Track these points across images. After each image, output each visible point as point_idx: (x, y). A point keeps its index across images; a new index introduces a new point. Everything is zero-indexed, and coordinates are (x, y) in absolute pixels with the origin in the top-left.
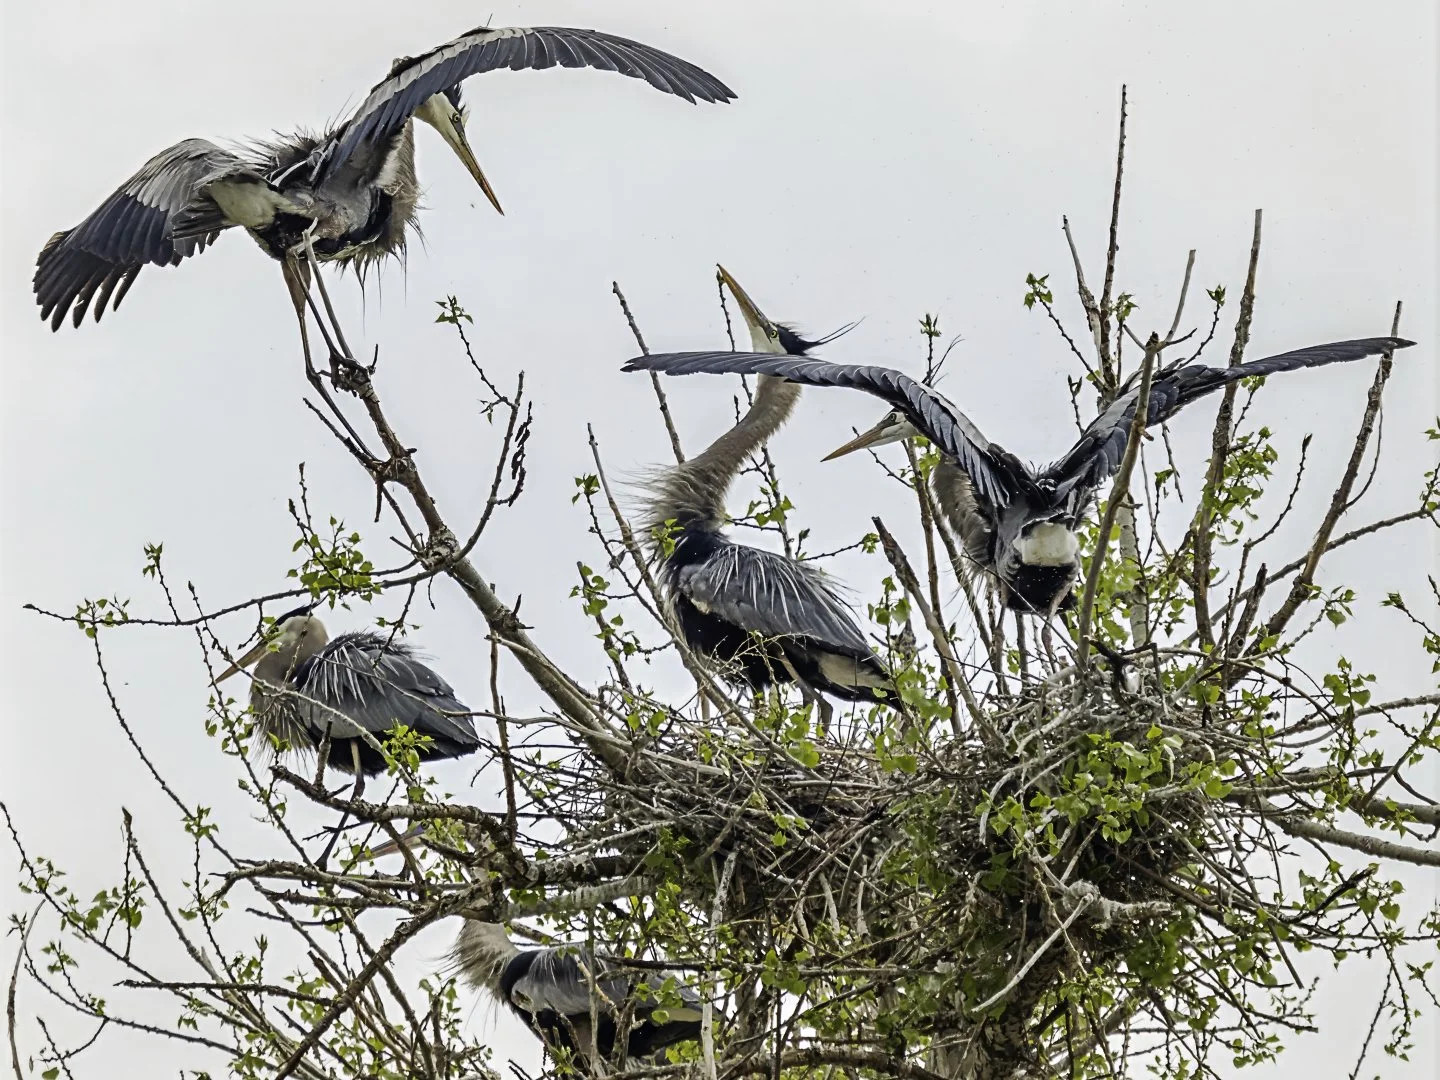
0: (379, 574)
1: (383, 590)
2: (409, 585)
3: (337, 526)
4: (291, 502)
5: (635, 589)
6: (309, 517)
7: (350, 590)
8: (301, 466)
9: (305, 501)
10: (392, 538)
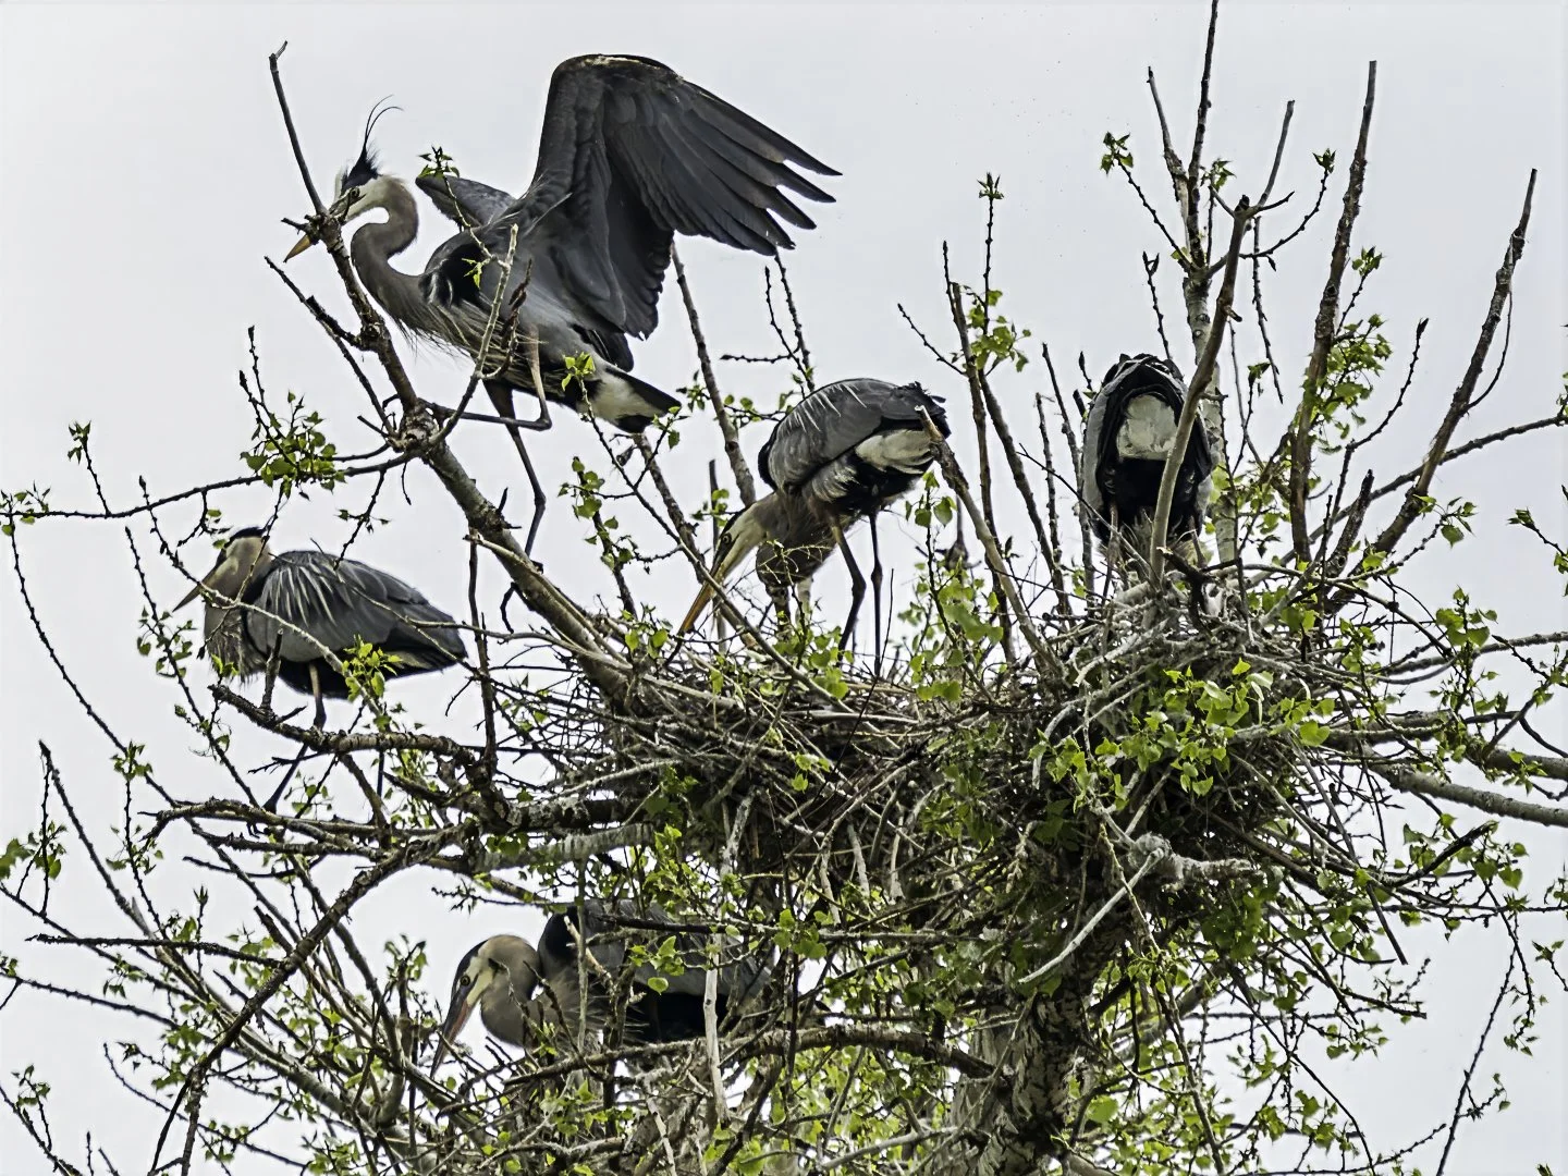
0: (343, 460)
1: (347, 478)
3: (295, 403)
4: (242, 375)
5: (635, 487)
6: (262, 391)
7: (309, 476)
8: (251, 331)
9: (256, 372)
10: (360, 418)
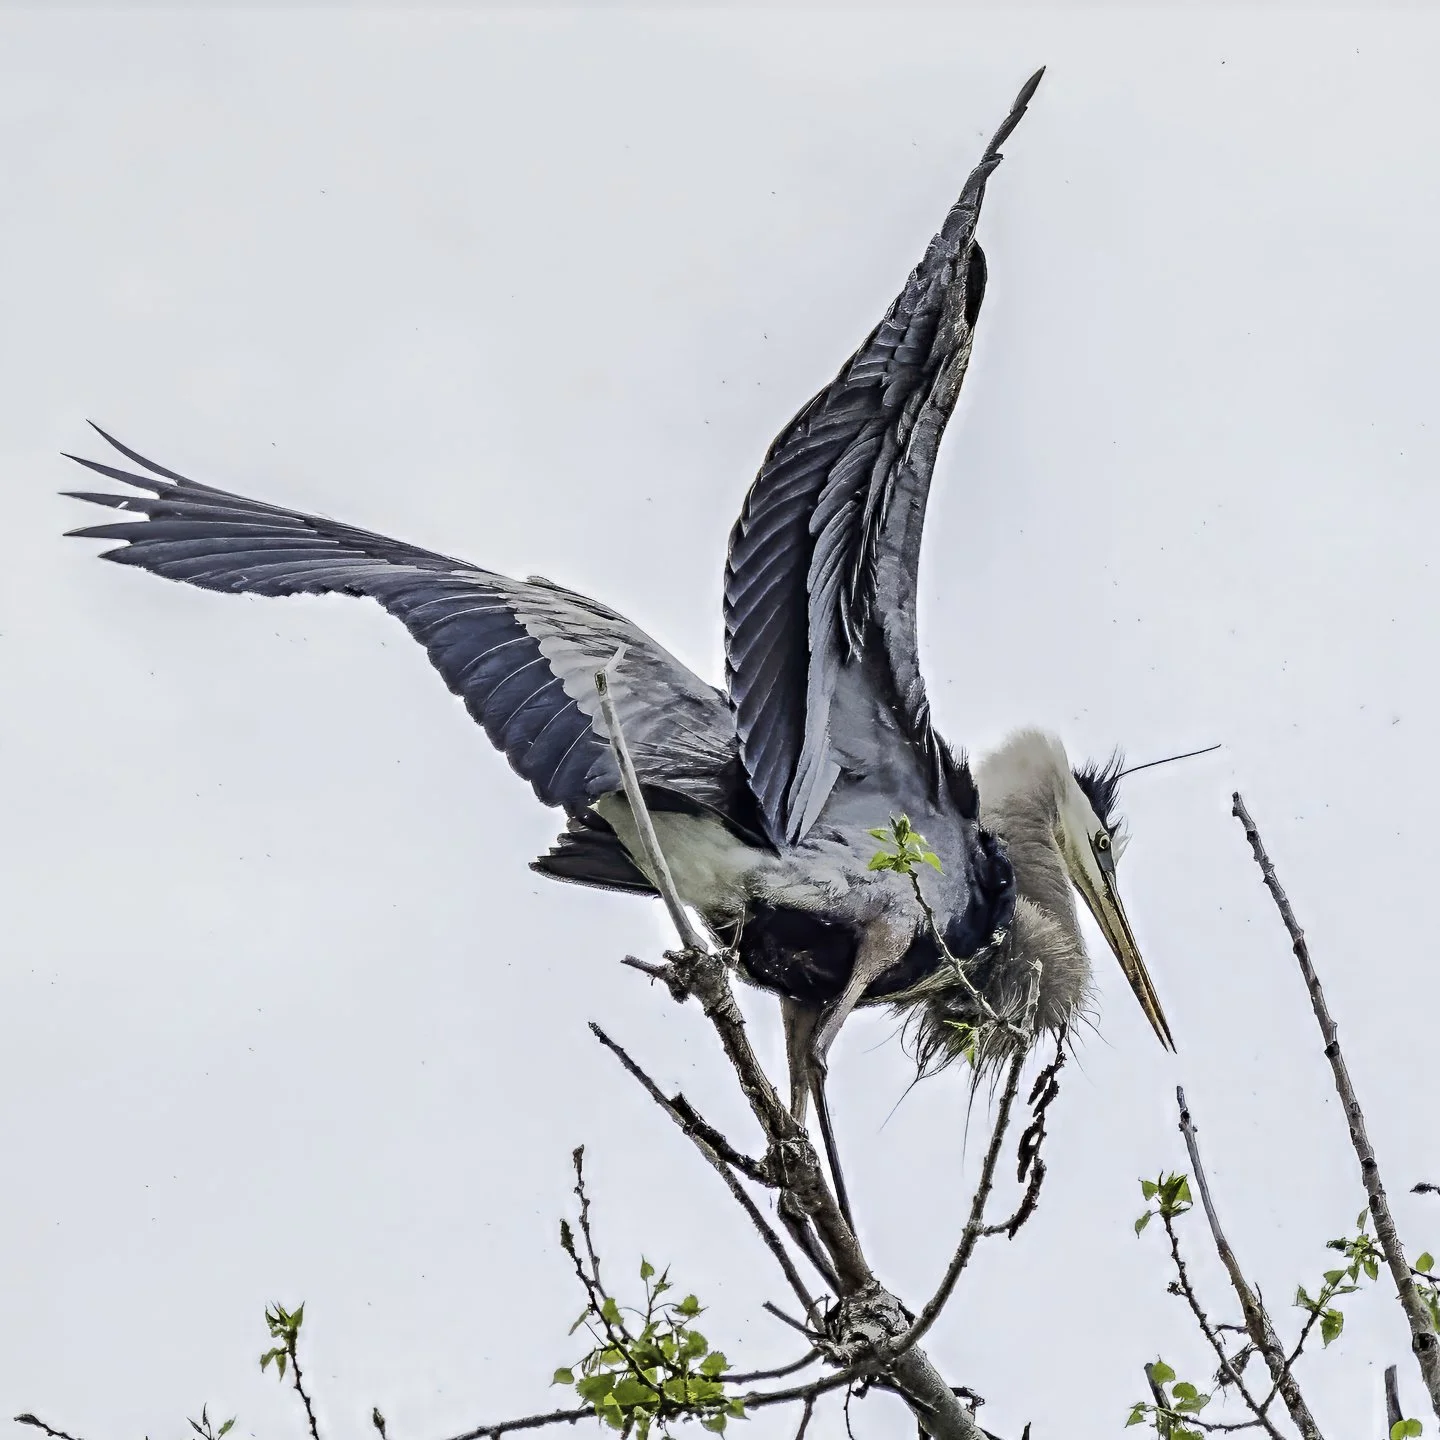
0: (739, 1380)
1: (747, 1411)
2: (800, 1405)
3: (654, 1280)
4: (565, 1227)
5: (1261, 1411)
6: (595, 1260)
7: (681, 1408)
8: (578, 1154)
9: (586, 1227)
10: (769, 1306)
